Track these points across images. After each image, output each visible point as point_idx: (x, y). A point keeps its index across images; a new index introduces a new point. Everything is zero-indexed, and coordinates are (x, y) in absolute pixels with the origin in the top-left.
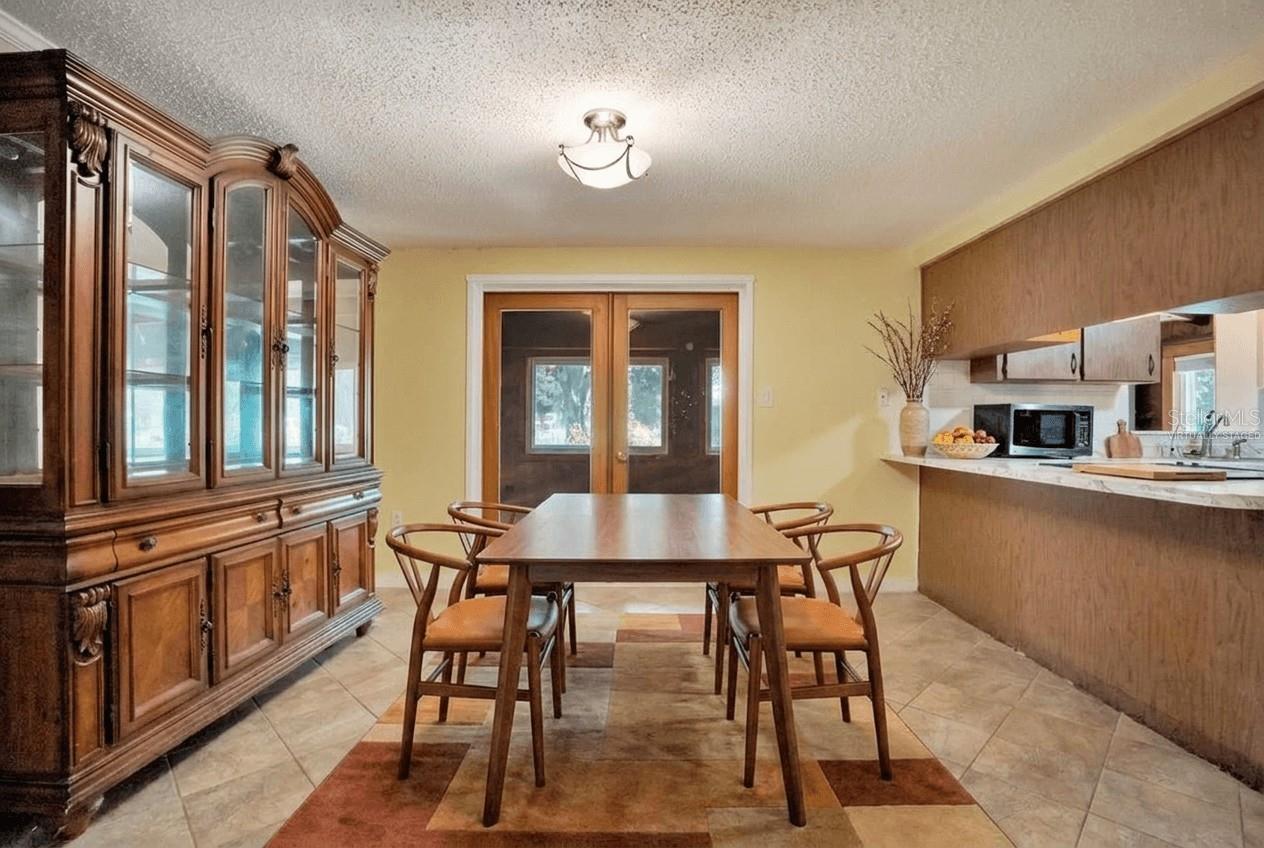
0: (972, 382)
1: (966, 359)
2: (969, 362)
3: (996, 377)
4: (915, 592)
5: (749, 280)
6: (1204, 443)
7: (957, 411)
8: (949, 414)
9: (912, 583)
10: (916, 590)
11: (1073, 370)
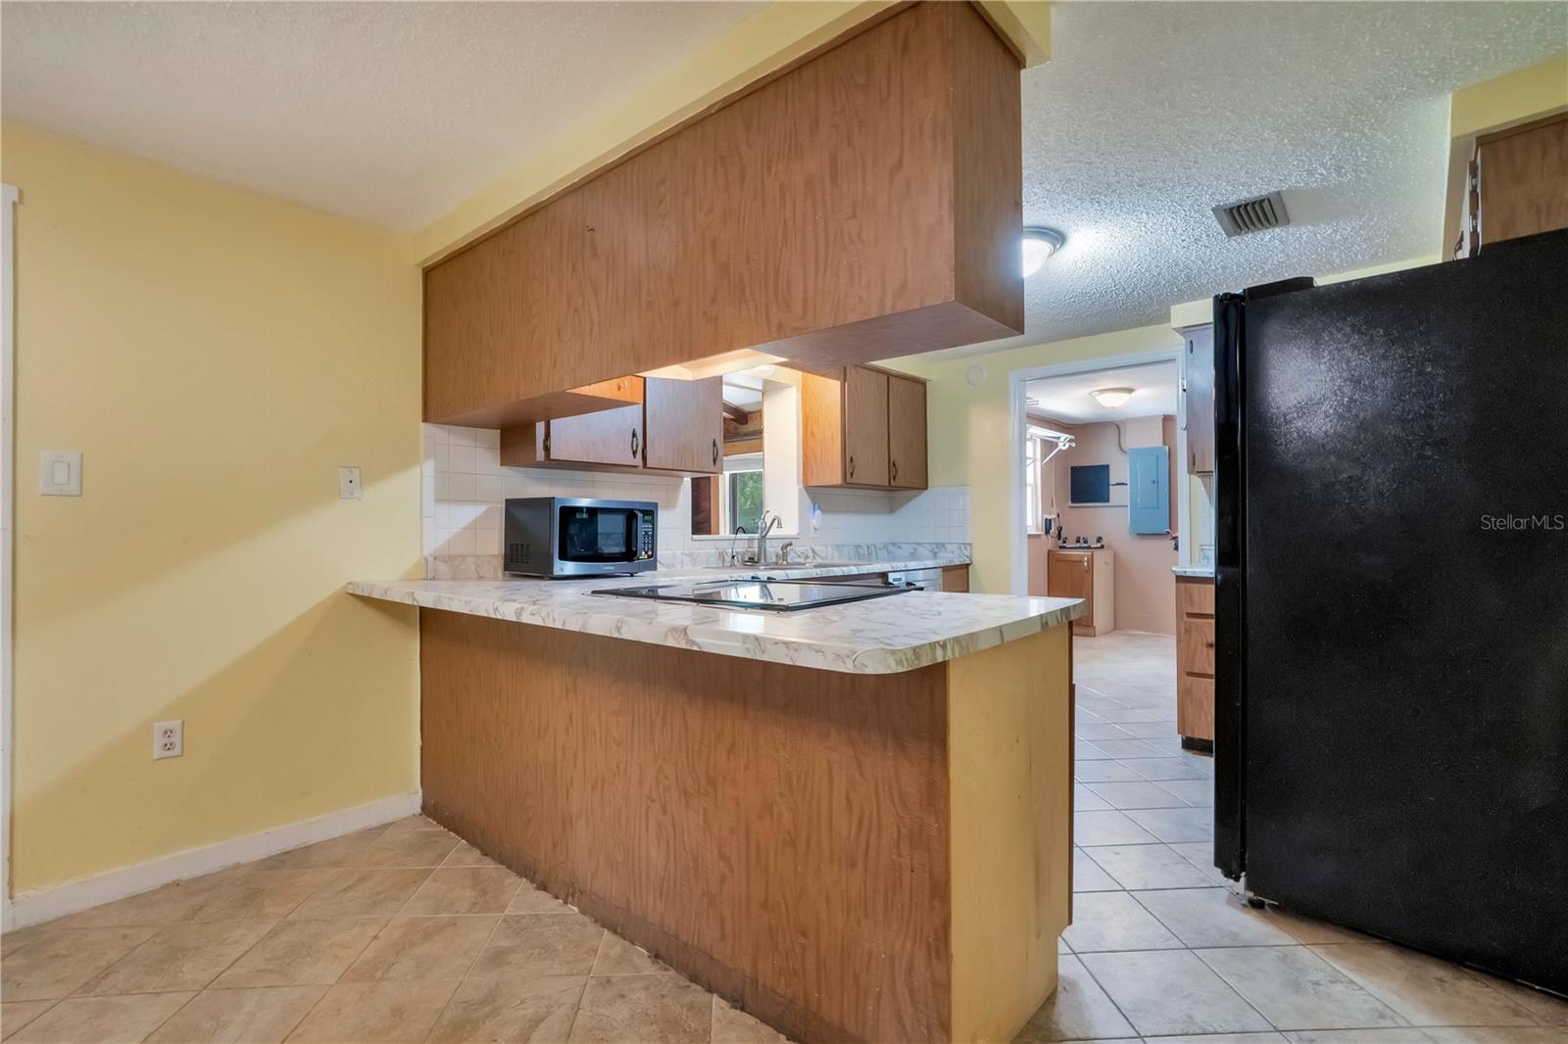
0: (502, 463)
1: (493, 426)
2: (499, 431)
3: (535, 456)
6: (760, 548)
7: (480, 509)
8: (469, 514)
9: (410, 800)
10: (418, 810)
11: (634, 453)
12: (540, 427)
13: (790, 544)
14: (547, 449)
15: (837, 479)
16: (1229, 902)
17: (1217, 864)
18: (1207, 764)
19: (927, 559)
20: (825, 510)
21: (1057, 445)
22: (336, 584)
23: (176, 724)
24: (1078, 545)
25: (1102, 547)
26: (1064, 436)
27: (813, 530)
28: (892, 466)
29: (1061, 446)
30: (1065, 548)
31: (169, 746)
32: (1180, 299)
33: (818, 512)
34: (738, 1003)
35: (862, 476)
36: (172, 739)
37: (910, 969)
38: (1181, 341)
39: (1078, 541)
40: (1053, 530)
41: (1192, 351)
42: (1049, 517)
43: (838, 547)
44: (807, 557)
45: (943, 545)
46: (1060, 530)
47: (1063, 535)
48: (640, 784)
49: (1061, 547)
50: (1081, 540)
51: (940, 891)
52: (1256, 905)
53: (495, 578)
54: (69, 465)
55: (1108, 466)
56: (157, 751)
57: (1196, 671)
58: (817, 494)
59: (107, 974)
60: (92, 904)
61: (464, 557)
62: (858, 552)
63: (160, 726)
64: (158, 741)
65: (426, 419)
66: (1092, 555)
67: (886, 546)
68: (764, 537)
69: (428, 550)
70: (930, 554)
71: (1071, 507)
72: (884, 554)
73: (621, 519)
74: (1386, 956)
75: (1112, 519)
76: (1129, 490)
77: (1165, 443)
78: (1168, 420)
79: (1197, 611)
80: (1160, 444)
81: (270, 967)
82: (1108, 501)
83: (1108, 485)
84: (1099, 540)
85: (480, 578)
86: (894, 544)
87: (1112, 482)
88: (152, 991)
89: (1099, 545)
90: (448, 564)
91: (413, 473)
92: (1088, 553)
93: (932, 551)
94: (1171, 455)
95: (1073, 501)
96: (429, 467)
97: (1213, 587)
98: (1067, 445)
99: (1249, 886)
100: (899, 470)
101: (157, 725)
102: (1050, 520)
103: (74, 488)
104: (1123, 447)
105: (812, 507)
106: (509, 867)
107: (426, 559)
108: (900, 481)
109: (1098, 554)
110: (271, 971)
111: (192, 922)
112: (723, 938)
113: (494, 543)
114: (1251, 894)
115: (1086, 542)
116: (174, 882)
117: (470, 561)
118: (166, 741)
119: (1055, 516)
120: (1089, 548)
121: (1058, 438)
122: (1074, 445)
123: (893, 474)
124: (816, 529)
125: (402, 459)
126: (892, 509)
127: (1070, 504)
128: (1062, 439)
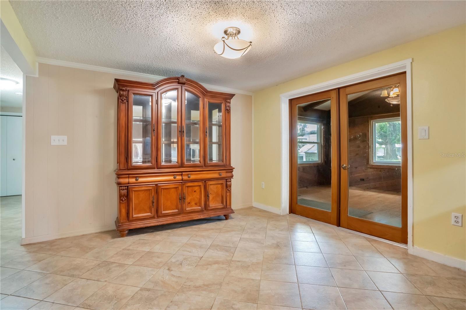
23: (460, 215)
31: (457, 222)
36: (458, 220)
54: (425, 130)
56: (453, 222)
59: (414, 276)
60: (432, 260)
63: (454, 214)
64: (453, 219)
81: (447, 306)
88: (415, 286)
101: (452, 213)
103: (427, 137)
110: (447, 307)
111: (447, 280)
116: (458, 268)
118: (456, 220)
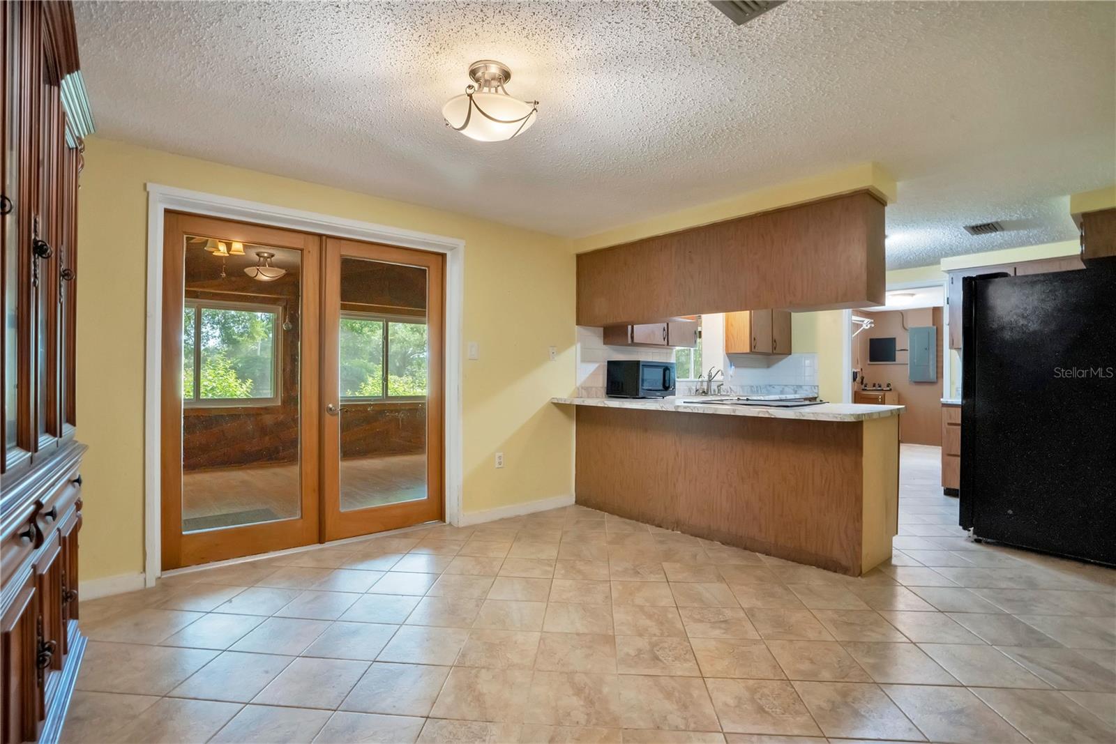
0: (604, 344)
1: (601, 327)
2: (602, 329)
3: (628, 341)
4: (572, 505)
5: (461, 244)
6: (708, 385)
7: (596, 365)
8: (592, 367)
9: (570, 498)
10: (574, 503)
11: (664, 339)
12: (630, 327)
13: (722, 385)
14: (632, 338)
15: (748, 351)
16: (966, 540)
17: (960, 524)
18: (956, 502)
19: (792, 394)
20: (736, 367)
21: (862, 325)
22: (548, 399)
23: (502, 454)
24: (874, 388)
25: (891, 390)
26: (866, 320)
27: (730, 377)
28: (774, 341)
29: (864, 326)
30: (865, 390)
31: (500, 463)
32: (947, 255)
33: (733, 367)
34: (768, 553)
35: (760, 348)
37: (846, 527)
38: (947, 277)
39: (874, 386)
40: (858, 379)
41: (952, 283)
42: (855, 371)
43: (742, 387)
44: (728, 392)
45: (801, 386)
46: (862, 378)
47: (864, 382)
48: (717, 477)
49: (863, 390)
50: (877, 385)
51: (859, 499)
52: (977, 541)
53: (602, 398)
55: (895, 339)
56: (497, 465)
57: (952, 453)
58: (734, 358)
61: (592, 387)
62: (751, 390)
64: (497, 461)
65: (578, 323)
66: (884, 395)
67: (766, 386)
68: (710, 381)
69: (578, 385)
70: (793, 392)
71: (869, 364)
72: (764, 391)
73: (661, 371)
74: (1033, 555)
75: (897, 372)
76: (909, 354)
77: (933, 325)
78: (937, 311)
79: (954, 422)
80: (931, 325)
82: (895, 360)
83: (895, 350)
84: (888, 385)
85: (597, 397)
86: (770, 386)
87: (897, 349)
89: (888, 389)
90: (586, 389)
91: (574, 348)
92: (882, 393)
93: (794, 390)
94: (939, 332)
95: (871, 361)
96: (579, 346)
97: (960, 409)
98: (869, 326)
99: (975, 533)
100: (778, 343)
101: (497, 454)
102: (856, 373)
103: (476, 356)
104: (905, 326)
105: (729, 364)
106: (638, 520)
107: (578, 389)
108: (778, 351)
109: (887, 394)
112: (760, 531)
113: (601, 381)
114: (975, 537)
115: (880, 386)
117: (594, 389)
119: (859, 370)
120: (882, 390)
121: (863, 321)
122: (873, 325)
123: (775, 345)
124: (731, 376)
125: (569, 343)
126: (769, 366)
127: (869, 362)
128: (865, 322)
